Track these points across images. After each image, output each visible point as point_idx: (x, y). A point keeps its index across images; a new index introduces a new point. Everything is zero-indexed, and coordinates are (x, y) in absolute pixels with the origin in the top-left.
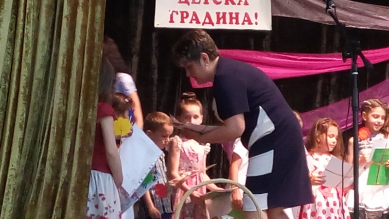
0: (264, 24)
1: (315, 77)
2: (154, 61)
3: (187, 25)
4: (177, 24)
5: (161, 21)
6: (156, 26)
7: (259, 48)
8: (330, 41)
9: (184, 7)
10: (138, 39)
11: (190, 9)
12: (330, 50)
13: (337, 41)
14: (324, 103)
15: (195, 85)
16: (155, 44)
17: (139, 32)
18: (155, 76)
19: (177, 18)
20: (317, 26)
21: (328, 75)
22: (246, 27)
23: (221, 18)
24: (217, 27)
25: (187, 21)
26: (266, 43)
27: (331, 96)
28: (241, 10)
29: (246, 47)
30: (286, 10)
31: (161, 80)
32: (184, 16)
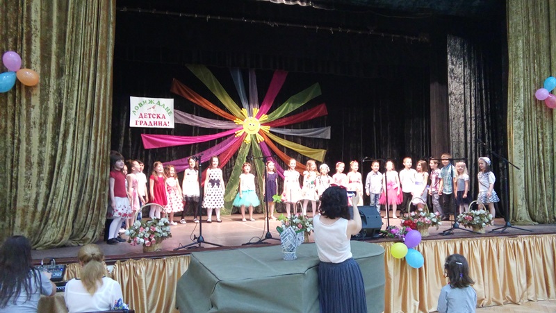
0: (172, 126)
1: (191, 144)
2: (130, 139)
3: (142, 126)
4: (139, 126)
5: (132, 124)
6: (131, 126)
7: (170, 134)
8: (196, 132)
9: (141, 119)
10: (123, 131)
11: (144, 120)
12: (196, 135)
13: (198, 131)
14: (194, 154)
15: (146, 147)
16: (130, 133)
17: (124, 129)
18: (131, 144)
19: (139, 123)
20: (191, 126)
21: (195, 144)
22: (165, 127)
23: (155, 123)
24: (154, 127)
25: (142, 124)
26: (172, 133)
27: (196, 151)
28: (163, 120)
29: (165, 134)
30: (179, 121)
31: (133, 146)
32: (141, 122)
